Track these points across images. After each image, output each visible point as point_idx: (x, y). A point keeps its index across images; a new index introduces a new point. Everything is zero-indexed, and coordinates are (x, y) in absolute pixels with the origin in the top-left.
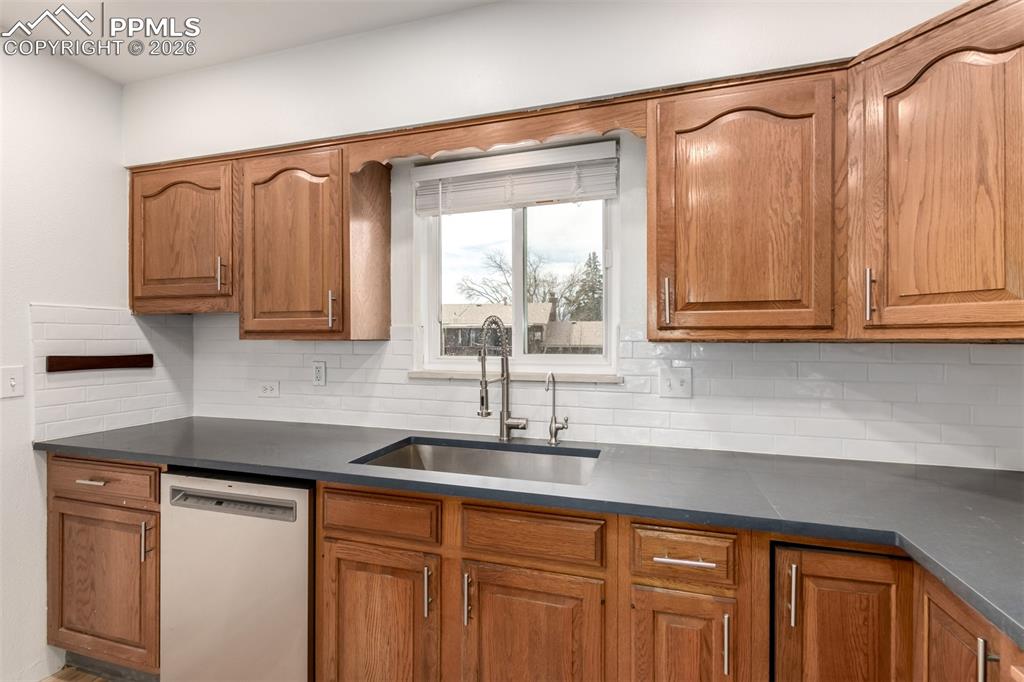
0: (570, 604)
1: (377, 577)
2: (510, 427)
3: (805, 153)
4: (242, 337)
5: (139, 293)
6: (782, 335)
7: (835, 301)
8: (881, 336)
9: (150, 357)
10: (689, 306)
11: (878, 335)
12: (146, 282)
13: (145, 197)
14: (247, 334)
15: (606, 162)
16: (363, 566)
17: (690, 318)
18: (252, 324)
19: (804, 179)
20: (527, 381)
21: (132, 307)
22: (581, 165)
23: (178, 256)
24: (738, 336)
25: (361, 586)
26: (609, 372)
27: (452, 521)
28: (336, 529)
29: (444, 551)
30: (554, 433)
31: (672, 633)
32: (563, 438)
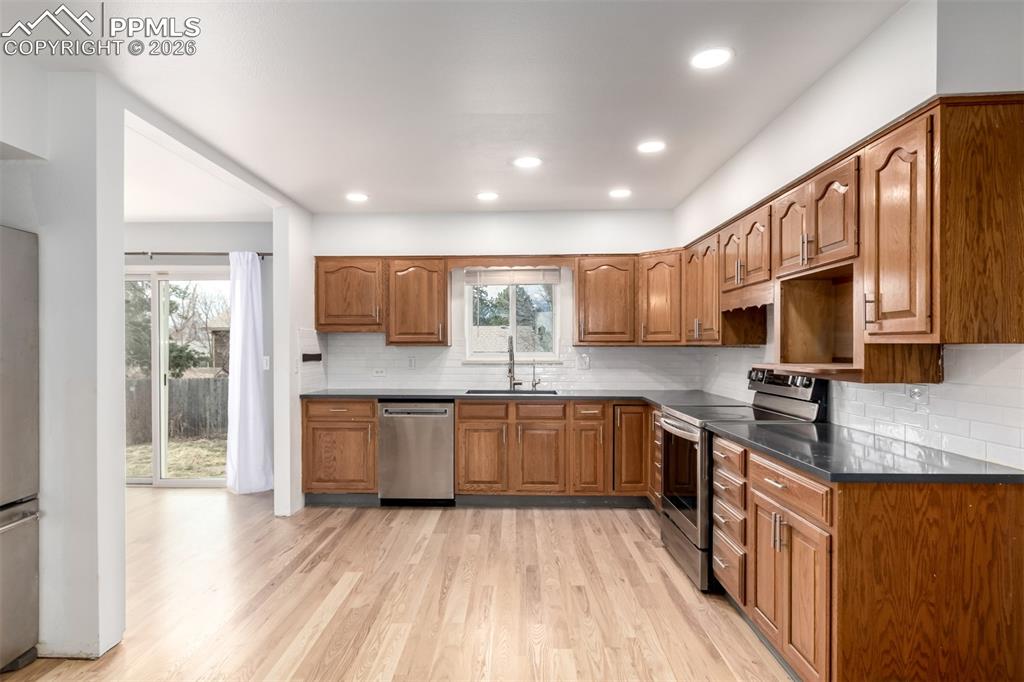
0: (554, 432)
1: (483, 434)
2: (515, 384)
3: (626, 282)
4: (387, 344)
5: (322, 322)
6: (621, 344)
7: (635, 332)
8: (649, 344)
9: (320, 355)
10: (589, 333)
11: (646, 344)
12: (328, 316)
13: (326, 272)
14: (390, 343)
15: (555, 270)
16: (476, 431)
17: (590, 337)
18: (394, 338)
19: (625, 291)
20: (522, 364)
21: (317, 329)
22: (545, 270)
23: (349, 304)
24: (606, 344)
25: (476, 438)
26: (556, 359)
27: (512, 410)
28: (465, 418)
29: (509, 421)
30: (534, 386)
31: (586, 436)
32: (538, 388)
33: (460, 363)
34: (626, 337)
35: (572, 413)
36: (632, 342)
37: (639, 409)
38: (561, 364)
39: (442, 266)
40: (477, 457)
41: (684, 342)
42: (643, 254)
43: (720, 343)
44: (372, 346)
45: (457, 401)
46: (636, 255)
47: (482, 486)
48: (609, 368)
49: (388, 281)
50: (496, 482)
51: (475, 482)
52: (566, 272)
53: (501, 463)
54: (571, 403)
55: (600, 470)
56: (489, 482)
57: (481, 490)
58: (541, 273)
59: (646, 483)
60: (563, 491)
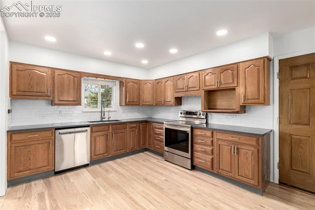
0: (123, 133)
1: (101, 137)
2: (103, 119)
4: (53, 105)
5: (14, 94)
7: (140, 102)
11: (143, 105)
12: (18, 91)
13: (17, 70)
16: (98, 136)
17: (128, 103)
18: (57, 102)
19: (137, 90)
21: (11, 97)
23: (32, 86)
24: (132, 105)
25: (98, 139)
26: (114, 110)
27: (110, 127)
28: (94, 132)
29: (109, 131)
30: (109, 119)
31: (132, 133)
32: (110, 119)
33: (81, 112)
34: (138, 103)
35: (128, 126)
36: (138, 105)
37: (145, 124)
38: (116, 111)
39: (79, 75)
40: (98, 146)
41: (154, 105)
42: (142, 80)
43: (174, 105)
44: (41, 105)
45: (91, 126)
46: (140, 80)
47: (100, 156)
48: (129, 112)
49: (54, 78)
50: (105, 153)
51: (97, 155)
52: (118, 83)
53: (107, 146)
54: (128, 124)
55: (136, 143)
56: (103, 154)
57: (100, 157)
58: (110, 82)
59: (146, 145)
60: (126, 151)
